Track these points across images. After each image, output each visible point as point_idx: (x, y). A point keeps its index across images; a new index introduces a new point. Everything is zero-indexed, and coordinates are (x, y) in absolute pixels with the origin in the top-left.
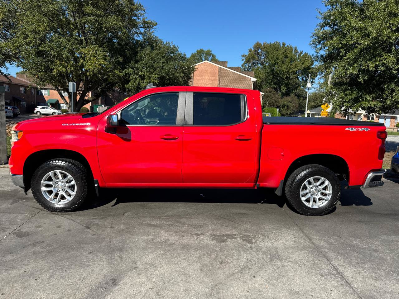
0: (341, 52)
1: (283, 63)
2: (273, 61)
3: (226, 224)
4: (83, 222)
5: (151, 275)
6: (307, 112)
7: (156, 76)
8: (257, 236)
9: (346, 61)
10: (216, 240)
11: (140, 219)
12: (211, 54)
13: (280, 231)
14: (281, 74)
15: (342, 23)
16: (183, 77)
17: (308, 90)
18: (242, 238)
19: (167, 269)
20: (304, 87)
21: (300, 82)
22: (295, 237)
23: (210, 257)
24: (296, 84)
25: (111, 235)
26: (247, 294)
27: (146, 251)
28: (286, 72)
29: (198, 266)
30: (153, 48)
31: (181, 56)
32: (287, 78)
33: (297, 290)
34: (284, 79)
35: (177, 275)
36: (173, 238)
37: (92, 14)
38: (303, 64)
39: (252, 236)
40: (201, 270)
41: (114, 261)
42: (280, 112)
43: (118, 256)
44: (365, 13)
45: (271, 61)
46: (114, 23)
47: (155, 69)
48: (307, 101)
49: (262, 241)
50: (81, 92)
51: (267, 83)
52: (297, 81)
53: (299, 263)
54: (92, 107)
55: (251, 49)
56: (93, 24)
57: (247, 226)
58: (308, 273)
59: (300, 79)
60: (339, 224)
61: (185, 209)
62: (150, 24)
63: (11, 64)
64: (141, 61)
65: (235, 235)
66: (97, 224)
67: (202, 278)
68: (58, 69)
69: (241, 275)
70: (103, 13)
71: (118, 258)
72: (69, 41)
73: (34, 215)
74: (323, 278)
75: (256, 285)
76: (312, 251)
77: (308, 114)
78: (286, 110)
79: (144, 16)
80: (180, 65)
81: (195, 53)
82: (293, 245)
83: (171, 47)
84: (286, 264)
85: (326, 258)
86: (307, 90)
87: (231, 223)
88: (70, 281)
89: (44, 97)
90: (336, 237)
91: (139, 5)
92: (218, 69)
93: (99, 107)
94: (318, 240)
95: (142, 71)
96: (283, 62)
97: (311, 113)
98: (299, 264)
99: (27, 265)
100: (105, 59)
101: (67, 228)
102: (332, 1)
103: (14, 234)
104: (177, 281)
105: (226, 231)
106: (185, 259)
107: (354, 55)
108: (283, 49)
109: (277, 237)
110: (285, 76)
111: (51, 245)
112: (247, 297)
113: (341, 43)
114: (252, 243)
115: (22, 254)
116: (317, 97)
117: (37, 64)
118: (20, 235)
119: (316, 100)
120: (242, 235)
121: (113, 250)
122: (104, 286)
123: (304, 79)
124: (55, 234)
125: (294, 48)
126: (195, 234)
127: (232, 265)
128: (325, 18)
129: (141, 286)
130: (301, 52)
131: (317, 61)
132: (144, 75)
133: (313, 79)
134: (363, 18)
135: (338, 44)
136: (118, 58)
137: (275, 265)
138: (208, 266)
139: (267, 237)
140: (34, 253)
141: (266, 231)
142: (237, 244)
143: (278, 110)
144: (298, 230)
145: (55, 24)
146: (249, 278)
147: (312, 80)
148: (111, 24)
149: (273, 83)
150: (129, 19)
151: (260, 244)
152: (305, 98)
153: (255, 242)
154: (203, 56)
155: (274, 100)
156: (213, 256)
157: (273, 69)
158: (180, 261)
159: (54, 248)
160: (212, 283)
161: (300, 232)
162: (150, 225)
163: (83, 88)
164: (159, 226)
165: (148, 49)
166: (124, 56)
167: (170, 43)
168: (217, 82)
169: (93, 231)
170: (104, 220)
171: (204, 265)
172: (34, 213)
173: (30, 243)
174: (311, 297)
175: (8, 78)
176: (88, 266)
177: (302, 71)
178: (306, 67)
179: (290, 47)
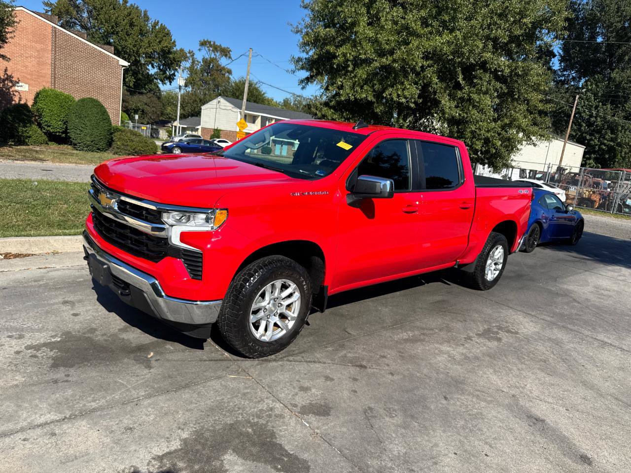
1: (128, 34)
28: (133, 51)
32: (136, 62)
38: (160, 42)
41: (484, 397)
45: (104, 25)
59: (155, 66)
73: (245, 374)
92: (50, 31)
97: (181, 126)
103: (303, 414)
108: (124, 10)
116: (186, 101)
119: (186, 106)
123: (161, 68)
125: (143, 12)
130: (156, 21)
168: (50, 56)
177: (158, 54)
178: (165, 49)
179: (136, 9)
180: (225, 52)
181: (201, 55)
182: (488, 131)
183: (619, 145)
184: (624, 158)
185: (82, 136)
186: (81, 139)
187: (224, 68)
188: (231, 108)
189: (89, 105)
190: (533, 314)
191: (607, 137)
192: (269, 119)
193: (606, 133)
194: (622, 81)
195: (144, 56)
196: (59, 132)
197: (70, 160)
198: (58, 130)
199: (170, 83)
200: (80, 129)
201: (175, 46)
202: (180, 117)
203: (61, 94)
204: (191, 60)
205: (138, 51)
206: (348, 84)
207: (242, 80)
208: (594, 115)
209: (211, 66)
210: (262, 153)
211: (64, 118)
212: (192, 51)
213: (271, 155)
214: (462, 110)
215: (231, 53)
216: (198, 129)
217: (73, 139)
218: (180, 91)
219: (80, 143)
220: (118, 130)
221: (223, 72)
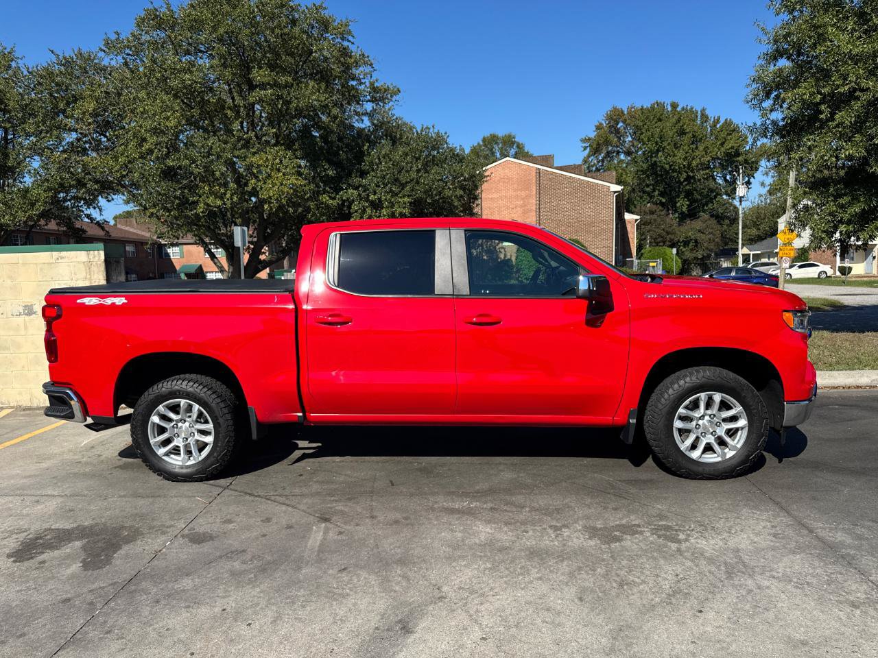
0: (821, 112)
1: (676, 146)
2: (652, 144)
3: (612, 505)
4: (312, 509)
5: (478, 611)
6: (743, 251)
7: (406, 199)
8: (687, 527)
9: (834, 130)
10: (599, 539)
11: (426, 498)
12: (513, 143)
13: (736, 515)
14: (674, 171)
15: (819, 48)
16: (461, 196)
17: (741, 201)
18: (654, 532)
19: (507, 598)
20: (729, 196)
21: (720, 185)
22: (773, 526)
23: (593, 572)
24: (711, 190)
25: (375, 534)
26: (692, 647)
27: (454, 564)
28: (684, 166)
29: (570, 592)
30: (394, 141)
31: (453, 154)
32: (688, 178)
33: (802, 638)
34: (681, 183)
35: (531, 611)
36: (505, 536)
37: (269, 84)
38: (722, 144)
39: (677, 528)
40: (581, 599)
41: (394, 585)
42: (678, 256)
43: (400, 575)
44: (871, 20)
45: (647, 144)
46: (314, 97)
47: (403, 186)
48: (740, 227)
49: (702, 536)
50: (252, 246)
51: (644, 193)
52: (712, 184)
53: (795, 580)
54: (271, 276)
55: (601, 124)
56: (272, 103)
57: (661, 508)
58: (821, 600)
59: (718, 178)
60: (869, 494)
61: (515, 476)
62: (384, 92)
63: (109, 201)
64: (373, 170)
65: (639, 526)
66: (342, 511)
67: (587, 616)
68: (206, 201)
69: (668, 607)
70: (290, 79)
71: (400, 578)
72: (226, 142)
73: (211, 499)
74: (858, 612)
75: (709, 629)
76: (819, 554)
77: (743, 255)
78: (692, 250)
79: (371, 77)
80: (454, 171)
81: (479, 144)
82: (772, 544)
83: (432, 137)
84: (766, 583)
85: (856, 568)
86: (736, 203)
87: (622, 502)
88: (317, 627)
89: (173, 260)
90: (870, 524)
91: (360, 55)
92: (534, 174)
93: (285, 274)
94: (828, 530)
95: (375, 193)
96: (675, 144)
97: (752, 253)
98: (795, 583)
99: (224, 597)
100: (299, 174)
101: (284, 522)
102: (791, 2)
103: (183, 536)
104: (535, 624)
105: (615, 519)
106: (540, 579)
107: (853, 115)
108: (673, 117)
109: (731, 526)
110: (684, 175)
111: (260, 558)
112: (694, 654)
113: (819, 93)
114: (679, 542)
115: (209, 576)
116: (762, 216)
117: (164, 194)
118: (198, 539)
119: (762, 223)
120: (653, 527)
121: (387, 564)
122: (385, 634)
123: (728, 177)
124: (264, 536)
125: (699, 112)
126: (551, 527)
127: (647, 589)
128: (776, 41)
129: (462, 634)
130: (716, 118)
131: (766, 137)
132: (380, 199)
133: (748, 176)
134: (865, 32)
135: (812, 94)
136: (325, 171)
137: (740, 586)
138: (592, 591)
139: (709, 528)
140: (233, 574)
141: (705, 515)
142: (647, 545)
143: (674, 251)
144: (778, 510)
145: (196, 112)
146: (689, 614)
147: (747, 179)
148: (309, 100)
149: (657, 193)
150: (343, 86)
151: (697, 543)
152: (734, 221)
153: (687, 540)
154: (497, 148)
155: (663, 230)
156: (599, 570)
157: (655, 161)
158: (531, 582)
159: (269, 563)
160: (610, 626)
161: (781, 514)
162: (452, 511)
163: (255, 237)
164: (469, 512)
165: (386, 146)
166: (337, 165)
167: (429, 129)
168: (534, 201)
169: (337, 525)
170: (354, 503)
171: (583, 590)
172: (210, 494)
173: (218, 554)
174: (838, 651)
175: (103, 229)
176: (345, 596)
177: (721, 160)
178: (731, 151)
179: (690, 111)
201: (746, 142)
216: (777, 253)
218: (741, 204)
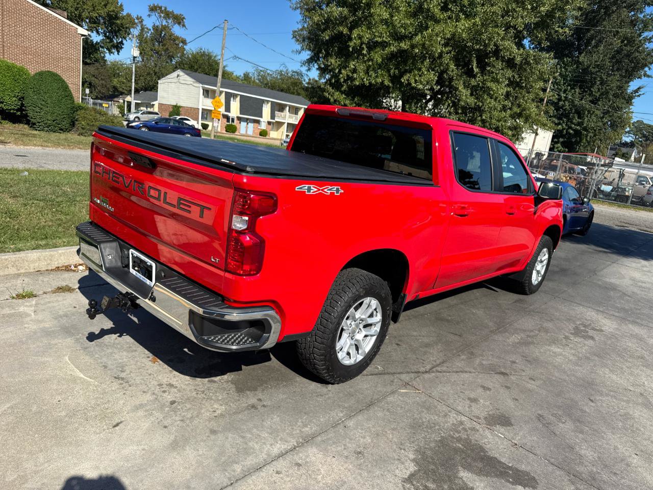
4: (479, 369)
6: (127, 98)
38: (105, 5)
59: (101, 33)
123: (108, 35)
169: (516, 375)
177: (104, 19)
178: (112, 13)
180: (179, 20)
181: (151, 22)
182: (499, 121)
183: (585, 129)
184: (589, 142)
185: (42, 114)
186: (40, 118)
187: (178, 38)
188: (192, 83)
189: (49, 79)
190: (601, 309)
191: (574, 121)
192: (234, 96)
193: (574, 117)
194: (590, 66)
195: (87, 21)
196: (13, 109)
197: (35, 143)
198: (13, 107)
199: (118, 52)
200: (40, 106)
201: (123, 10)
202: (135, 92)
203: (14, 66)
204: (140, 27)
205: (80, 15)
206: (361, 67)
207: (200, 52)
208: (563, 98)
209: (163, 35)
210: (226, 131)
211: (19, 93)
212: (141, 17)
213: (236, 133)
214: (477, 98)
215: (184, 20)
216: (153, 105)
217: (32, 118)
219: (39, 123)
220: (81, 108)
221: (177, 42)
